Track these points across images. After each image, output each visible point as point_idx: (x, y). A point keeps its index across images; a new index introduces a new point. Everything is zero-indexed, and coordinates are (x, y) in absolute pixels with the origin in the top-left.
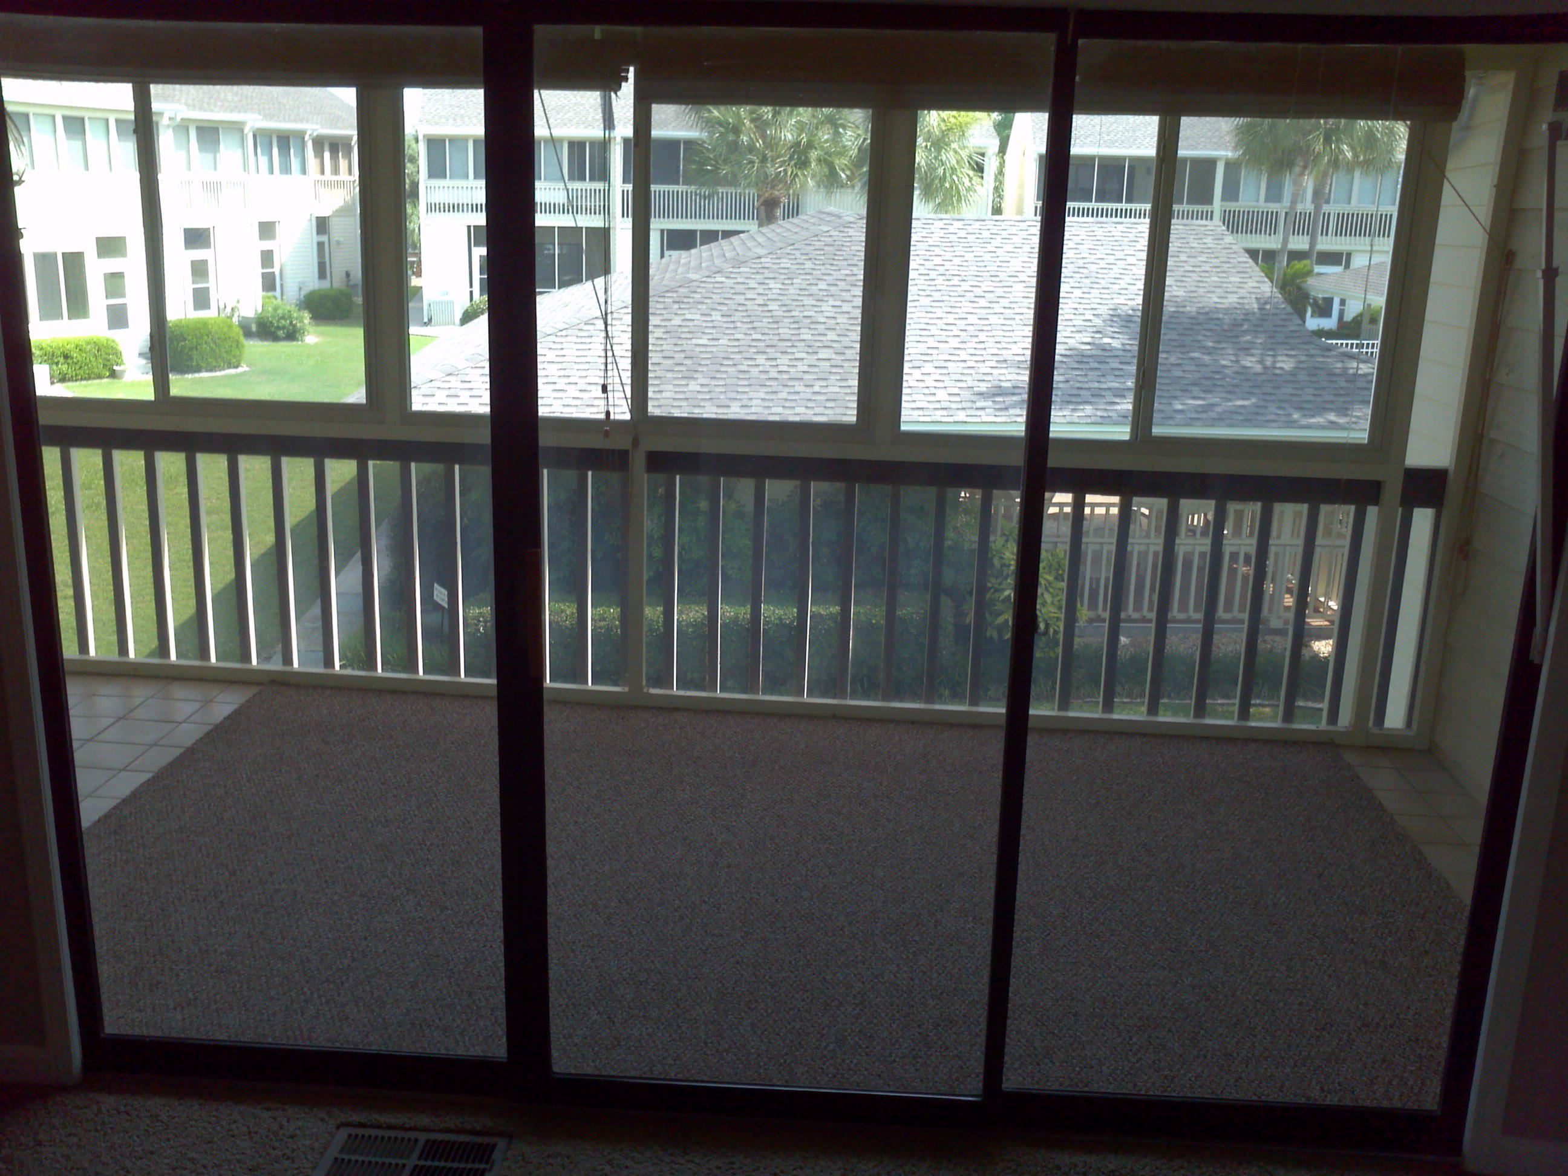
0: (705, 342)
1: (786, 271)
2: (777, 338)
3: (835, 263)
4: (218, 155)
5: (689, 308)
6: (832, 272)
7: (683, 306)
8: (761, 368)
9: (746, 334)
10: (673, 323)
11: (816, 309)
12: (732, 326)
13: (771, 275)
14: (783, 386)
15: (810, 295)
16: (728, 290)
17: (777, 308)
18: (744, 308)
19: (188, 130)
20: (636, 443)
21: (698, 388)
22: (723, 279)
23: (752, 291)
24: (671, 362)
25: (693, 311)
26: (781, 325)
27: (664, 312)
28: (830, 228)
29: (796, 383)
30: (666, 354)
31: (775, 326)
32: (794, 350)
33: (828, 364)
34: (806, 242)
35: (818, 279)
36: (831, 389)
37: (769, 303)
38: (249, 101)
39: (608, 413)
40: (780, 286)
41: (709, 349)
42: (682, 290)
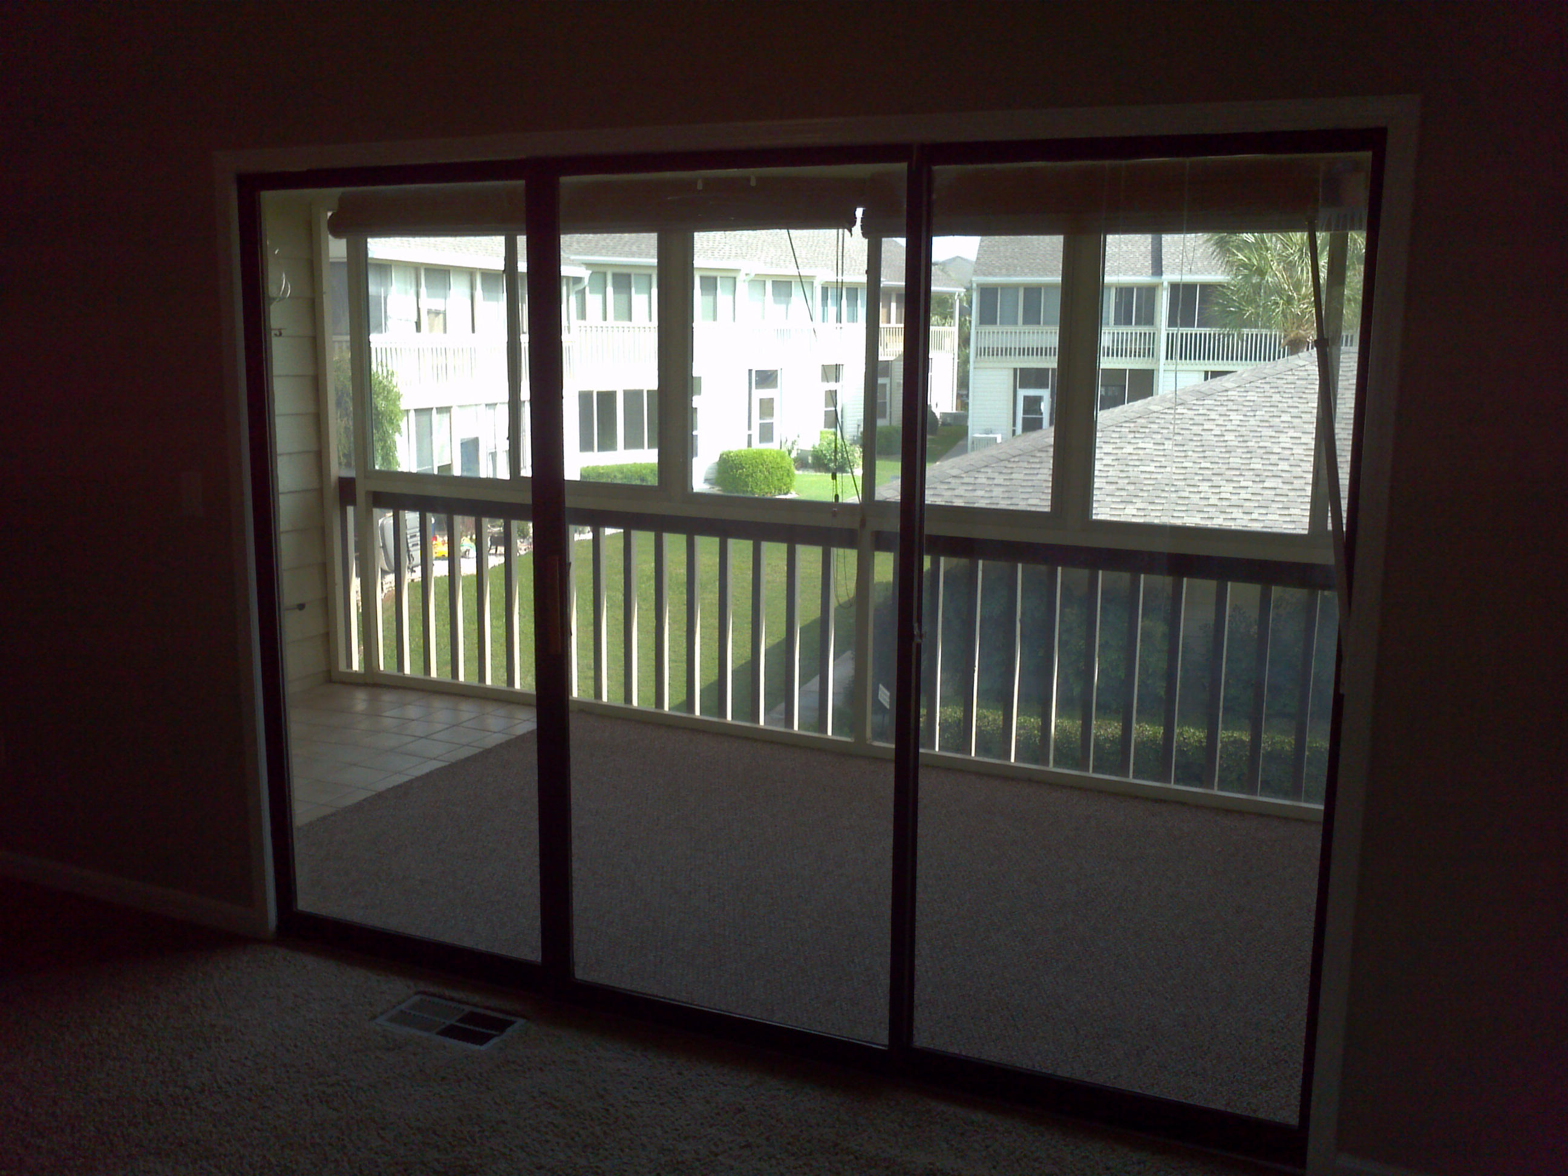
0: (1152, 469)
1: (1251, 404)
2: (1227, 466)
3: (1304, 396)
4: (789, 305)
5: (1142, 438)
6: (1299, 405)
7: (1137, 435)
8: (1202, 495)
9: (1194, 462)
10: (1124, 451)
11: (1273, 440)
12: (1183, 454)
13: (1235, 407)
14: (1221, 512)
15: (1270, 426)
16: (1187, 421)
17: (1233, 438)
18: (1199, 438)
19: (765, 285)
20: (863, 523)
21: (1135, 512)
22: (1185, 411)
23: (1211, 422)
24: (1114, 487)
25: (1147, 440)
26: (1233, 454)
27: (1118, 441)
28: (1307, 363)
29: (1235, 510)
30: (1110, 480)
31: (1227, 455)
32: (1241, 479)
33: (1273, 492)
34: (1279, 376)
35: (1282, 412)
36: (1270, 517)
37: (1225, 433)
38: (825, 257)
39: (837, 497)
40: (1242, 418)
41: (1154, 476)
42: (1139, 420)
